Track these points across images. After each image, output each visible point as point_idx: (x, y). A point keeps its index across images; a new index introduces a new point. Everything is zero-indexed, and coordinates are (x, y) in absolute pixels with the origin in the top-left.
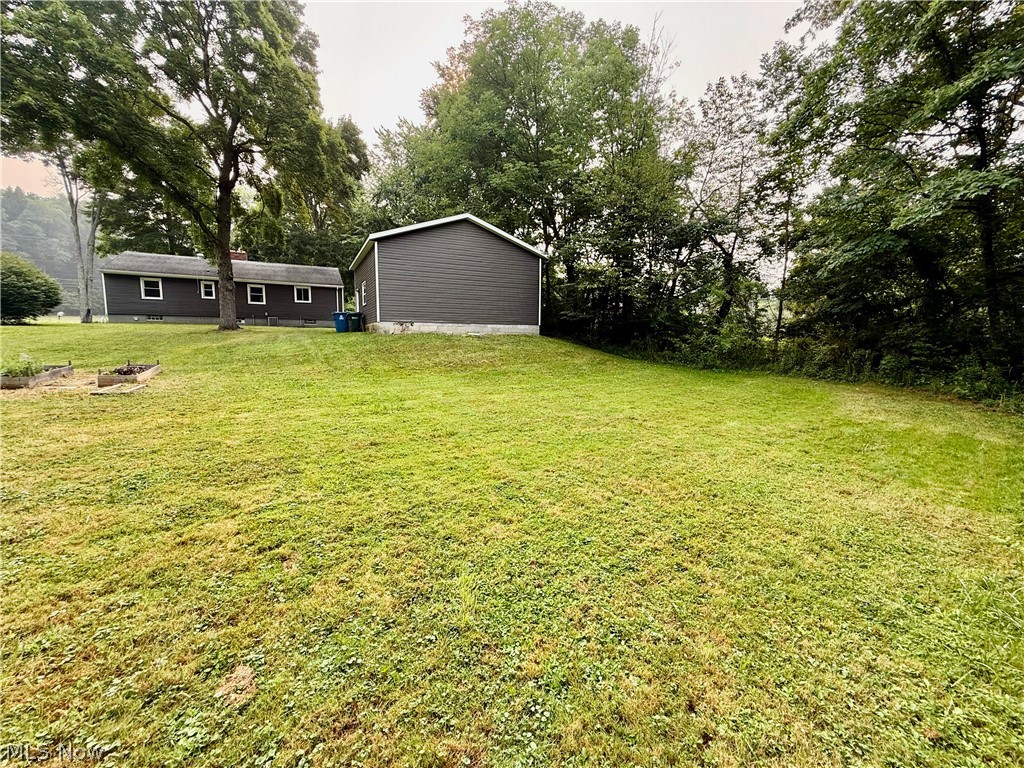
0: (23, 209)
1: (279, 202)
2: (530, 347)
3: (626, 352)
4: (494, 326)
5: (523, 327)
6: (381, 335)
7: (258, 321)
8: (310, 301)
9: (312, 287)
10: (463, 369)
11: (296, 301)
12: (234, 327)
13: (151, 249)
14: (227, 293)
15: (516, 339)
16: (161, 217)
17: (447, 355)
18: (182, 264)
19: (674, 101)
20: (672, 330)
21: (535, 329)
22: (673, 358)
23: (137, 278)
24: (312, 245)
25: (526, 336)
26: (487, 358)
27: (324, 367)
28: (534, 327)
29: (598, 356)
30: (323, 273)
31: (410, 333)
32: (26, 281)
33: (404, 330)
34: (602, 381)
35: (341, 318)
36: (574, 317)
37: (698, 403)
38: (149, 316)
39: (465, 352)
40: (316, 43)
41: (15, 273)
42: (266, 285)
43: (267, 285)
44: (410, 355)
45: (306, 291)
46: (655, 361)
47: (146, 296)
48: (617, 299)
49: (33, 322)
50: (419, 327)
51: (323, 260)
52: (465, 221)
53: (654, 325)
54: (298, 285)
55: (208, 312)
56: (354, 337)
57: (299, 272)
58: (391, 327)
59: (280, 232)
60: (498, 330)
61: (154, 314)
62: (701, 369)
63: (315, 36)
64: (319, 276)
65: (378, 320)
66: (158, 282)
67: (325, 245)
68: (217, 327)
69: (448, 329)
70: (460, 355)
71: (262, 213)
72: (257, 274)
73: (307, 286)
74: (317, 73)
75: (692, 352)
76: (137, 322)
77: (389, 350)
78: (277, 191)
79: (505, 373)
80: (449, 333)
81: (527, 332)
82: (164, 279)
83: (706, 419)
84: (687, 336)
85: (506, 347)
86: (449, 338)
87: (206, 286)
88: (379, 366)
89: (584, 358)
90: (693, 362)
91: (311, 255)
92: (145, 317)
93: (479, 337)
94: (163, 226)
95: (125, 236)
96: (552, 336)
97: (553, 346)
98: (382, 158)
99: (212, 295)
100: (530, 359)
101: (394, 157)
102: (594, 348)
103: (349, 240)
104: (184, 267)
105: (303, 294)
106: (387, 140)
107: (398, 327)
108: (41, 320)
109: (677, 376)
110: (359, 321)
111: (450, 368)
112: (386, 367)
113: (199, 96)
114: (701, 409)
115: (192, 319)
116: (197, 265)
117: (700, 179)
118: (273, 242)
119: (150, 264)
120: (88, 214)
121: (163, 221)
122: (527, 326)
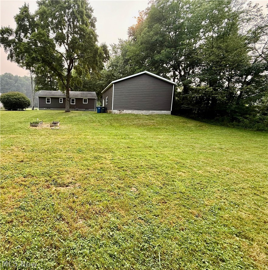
0: (17, 80)
1: (81, 73)
2: (168, 119)
3: (212, 122)
4: (153, 111)
5: (164, 111)
6: (113, 114)
7: (73, 109)
8: (87, 103)
10: (143, 126)
11: (83, 103)
12: (69, 111)
13: (47, 89)
14: (68, 101)
15: (162, 116)
16: (49, 80)
17: (137, 121)
18: (55, 93)
19: (250, 6)
20: (239, 113)
21: (169, 112)
22: (238, 125)
23: (45, 98)
24: (87, 85)
25: (165, 115)
26: (151, 123)
27: (99, 124)
28: (169, 111)
29: (199, 124)
30: (91, 94)
31: (122, 113)
32: (25, 100)
33: (120, 113)
34: (202, 133)
35: (99, 108)
36: (188, 107)
37: (255, 145)
38: (47, 108)
39: (143, 121)
40: (96, 20)
41: (23, 98)
42: (76, 98)
44: (124, 121)
45: (86, 100)
46: (227, 126)
47: (47, 102)
48: (208, 99)
49: (25, 110)
50: (125, 111)
51: (90, 89)
52: (145, 74)
53: (229, 111)
54: (84, 98)
55: (62, 107)
56: (104, 115)
57: (84, 94)
58: (116, 112)
59: (81, 82)
60: (154, 113)
61: (48, 107)
62: (255, 131)
63: (95, 18)
64: (90, 95)
65: (112, 109)
66: (50, 99)
67: (91, 85)
68: (65, 111)
69: (135, 112)
70: (141, 121)
71: (77, 77)
72: (73, 95)
73: (87, 98)
74: (96, 30)
75: (250, 123)
76: (45, 110)
77: (117, 119)
78: (81, 70)
79: (159, 128)
80: (136, 113)
81: (165, 113)
82: (51, 98)
83: (261, 152)
84: (248, 116)
85: (158, 119)
86: (136, 115)
87: (61, 99)
88: (115, 124)
89: (191, 124)
90: (250, 127)
91: (87, 88)
92: (46, 108)
93: (147, 115)
94: (49, 83)
95: (41, 86)
96: (176, 115)
97: (177, 119)
98: (112, 54)
99: (62, 102)
100: (168, 124)
101: (116, 53)
102: (196, 120)
103: (99, 82)
104: (55, 94)
106: (114, 47)
107: (119, 111)
108: (27, 109)
109: (241, 133)
110: (104, 109)
111: (139, 126)
112: (118, 125)
113: (64, 45)
114: (257, 148)
115: (57, 109)
116: (59, 93)
117: (263, 42)
118: (79, 85)
119: (48, 94)
120: (34, 81)
121: (49, 81)
122: (166, 111)
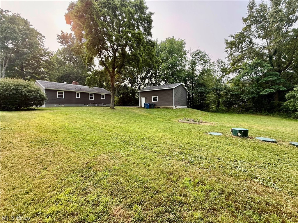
8: (105, 99)
9: (105, 94)
11: (101, 99)
23: (56, 91)
43: (94, 94)
45: (104, 96)
47: (59, 97)
54: (102, 94)
55: (78, 102)
61: (61, 103)
65: (173, 106)
66: (63, 93)
76: (55, 107)
82: (65, 91)
87: (77, 94)
92: (58, 105)
99: (79, 97)
105: (103, 96)
119: (60, 86)
